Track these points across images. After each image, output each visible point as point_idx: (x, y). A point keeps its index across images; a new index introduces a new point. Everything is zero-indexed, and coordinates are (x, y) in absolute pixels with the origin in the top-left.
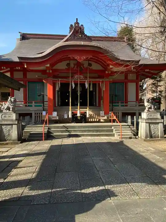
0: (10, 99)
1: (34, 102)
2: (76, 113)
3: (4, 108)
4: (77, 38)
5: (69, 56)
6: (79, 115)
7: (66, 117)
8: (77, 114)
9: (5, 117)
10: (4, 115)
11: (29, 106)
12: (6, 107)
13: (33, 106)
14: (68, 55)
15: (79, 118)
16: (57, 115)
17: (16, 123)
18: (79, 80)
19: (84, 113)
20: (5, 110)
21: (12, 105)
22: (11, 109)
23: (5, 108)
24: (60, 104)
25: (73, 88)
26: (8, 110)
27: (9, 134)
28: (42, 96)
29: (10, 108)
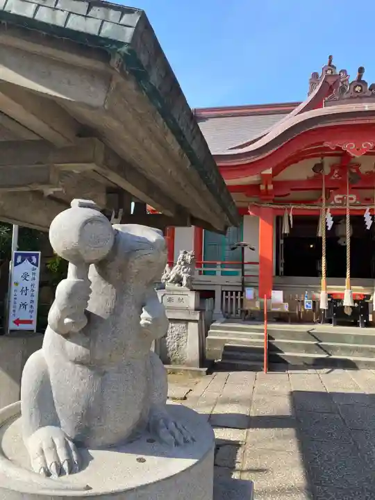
0: (184, 257)
1: (219, 263)
2: (339, 297)
3: (169, 279)
4: (349, 95)
5: (326, 145)
6: (347, 302)
7: (308, 305)
8: (341, 300)
9: (170, 300)
10: (168, 297)
11: (205, 273)
12: (174, 275)
13: (219, 273)
14: (322, 143)
15: (348, 312)
16: (284, 301)
17: (197, 318)
18: (348, 207)
19: (364, 299)
20: (171, 282)
21: (186, 273)
22: (184, 282)
23: (172, 278)
24: (281, 269)
25: (329, 229)
26: (177, 285)
27: (178, 346)
28: (239, 249)
29: (182, 279)
